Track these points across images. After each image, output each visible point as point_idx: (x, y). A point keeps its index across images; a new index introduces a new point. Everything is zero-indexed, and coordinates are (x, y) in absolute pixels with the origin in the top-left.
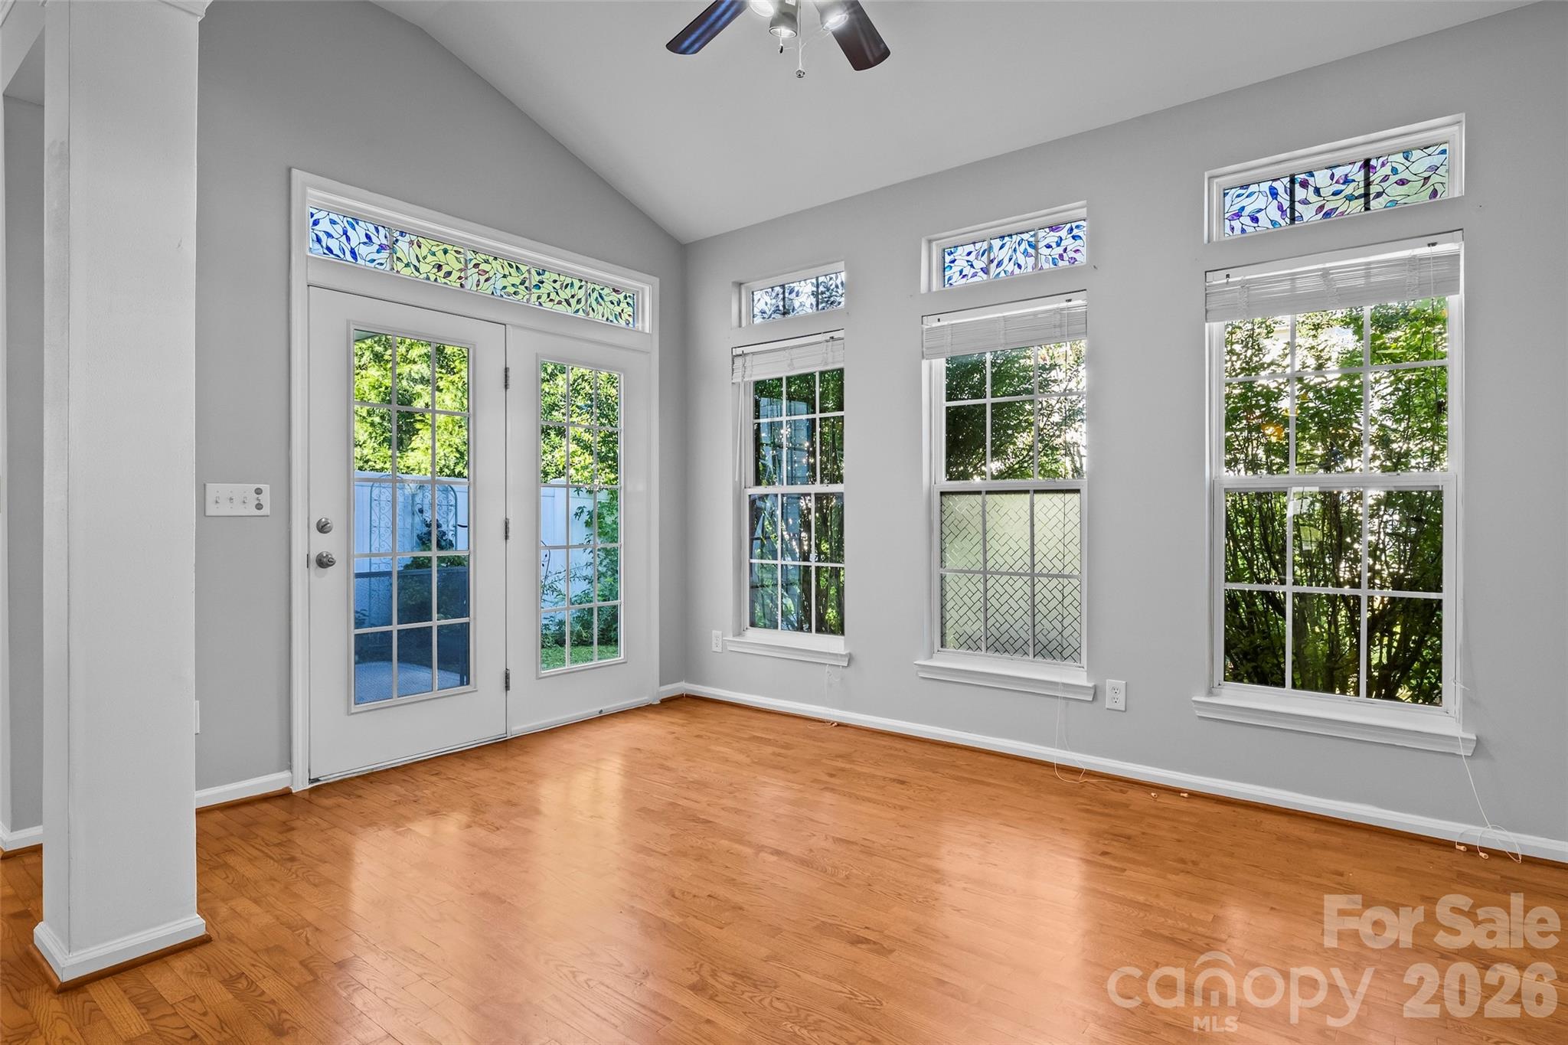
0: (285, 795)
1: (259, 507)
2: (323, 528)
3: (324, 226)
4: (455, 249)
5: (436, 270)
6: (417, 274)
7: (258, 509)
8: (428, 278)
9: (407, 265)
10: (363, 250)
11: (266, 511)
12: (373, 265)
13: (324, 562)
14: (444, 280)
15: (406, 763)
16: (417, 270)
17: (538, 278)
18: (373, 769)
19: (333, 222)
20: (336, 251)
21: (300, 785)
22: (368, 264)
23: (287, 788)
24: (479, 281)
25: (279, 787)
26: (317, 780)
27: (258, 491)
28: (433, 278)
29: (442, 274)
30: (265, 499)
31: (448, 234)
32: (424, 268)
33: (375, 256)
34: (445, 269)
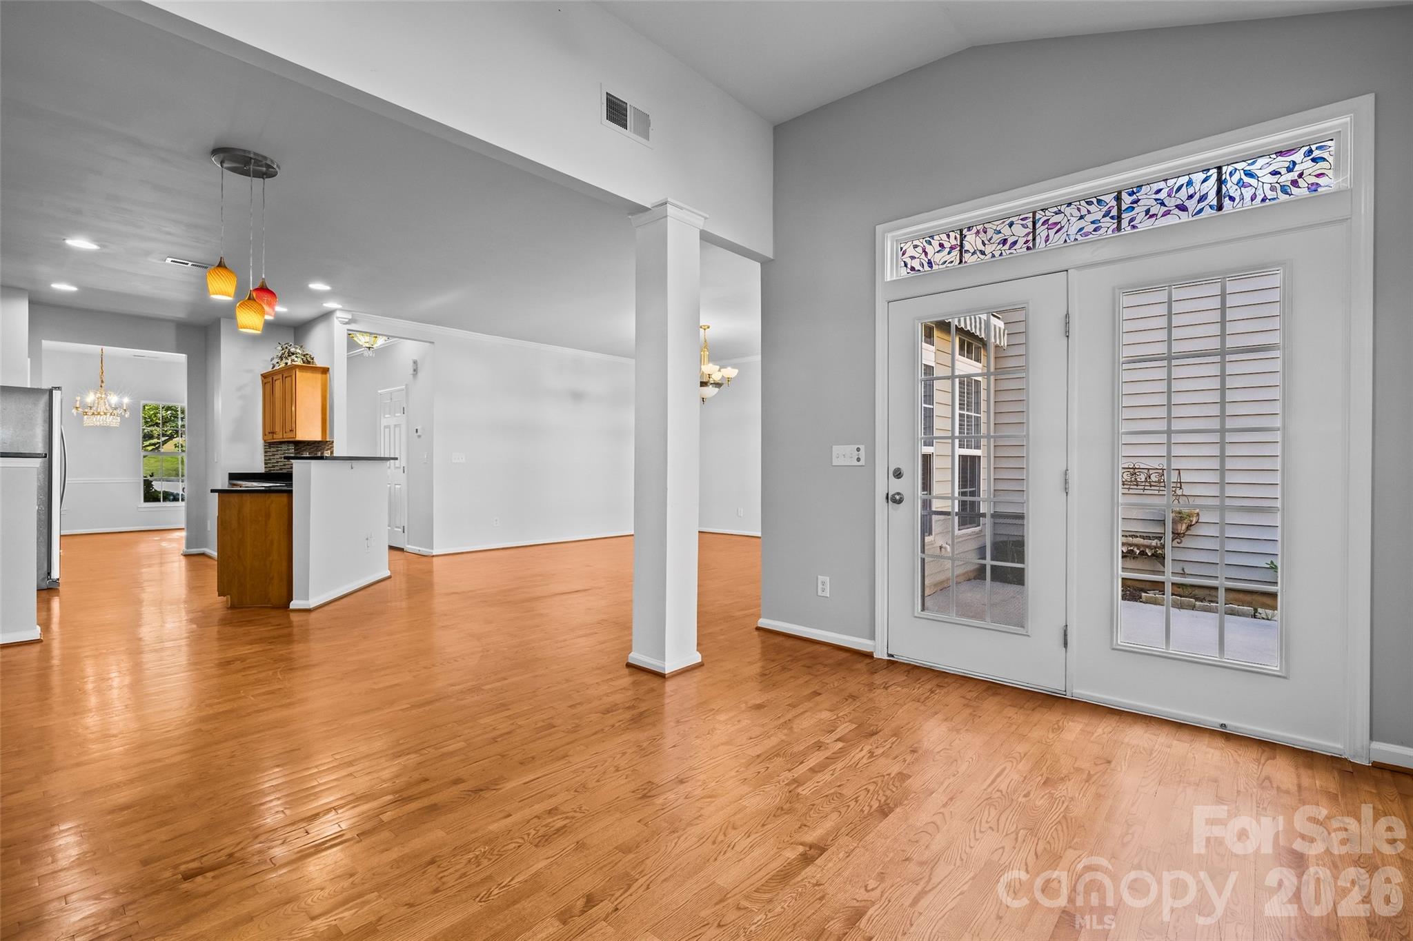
0: (869, 656)
1: (858, 460)
2: (898, 474)
3: (911, 252)
4: (1021, 217)
5: (1002, 245)
6: (982, 257)
7: (859, 461)
8: (993, 256)
9: (974, 253)
10: (938, 258)
11: (862, 462)
12: (944, 266)
13: (896, 499)
14: (1008, 252)
15: (957, 673)
16: (983, 253)
17: (1130, 199)
18: (931, 666)
19: (916, 247)
20: (918, 267)
21: (880, 654)
22: (941, 267)
23: (872, 653)
24: (1048, 236)
25: (868, 650)
26: (892, 656)
27: (858, 450)
28: (997, 254)
29: (1007, 246)
30: (862, 454)
31: (1013, 207)
32: (988, 249)
33: (947, 258)
34: (1010, 240)
